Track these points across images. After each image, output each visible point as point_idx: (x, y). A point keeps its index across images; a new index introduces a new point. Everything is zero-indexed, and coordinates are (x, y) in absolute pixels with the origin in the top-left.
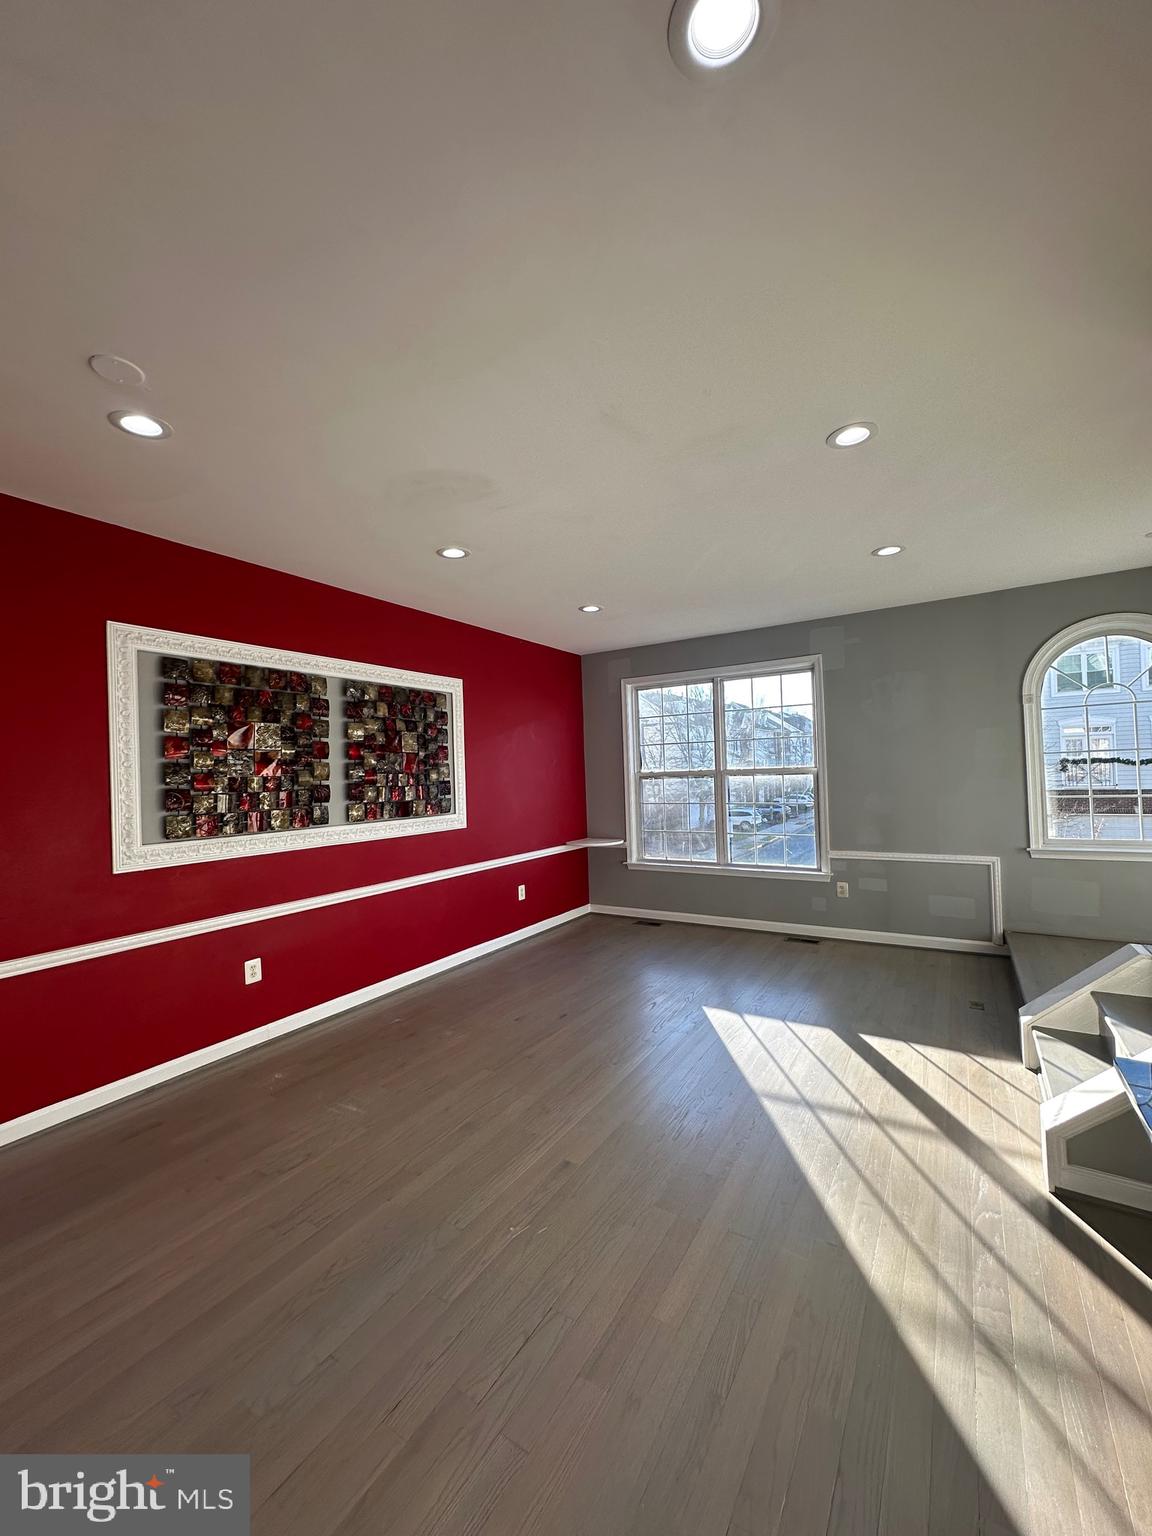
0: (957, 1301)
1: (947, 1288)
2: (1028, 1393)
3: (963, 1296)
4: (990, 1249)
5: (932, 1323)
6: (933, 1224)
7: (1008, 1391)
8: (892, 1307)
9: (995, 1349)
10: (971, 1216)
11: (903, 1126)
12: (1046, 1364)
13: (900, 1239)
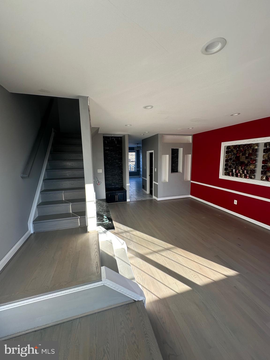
0: (130, 233)
1: (132, 234)
2: (123, 230)
3: (130, 234)
4: (129, 239)
5: (131, 231)
6: (131, 237)
7: (125, 230)
8: (135, 230)
9: (126, 232)
10: (133, 242)
11: (151, 253)
12: (122, 233)
13: (138, 236)
